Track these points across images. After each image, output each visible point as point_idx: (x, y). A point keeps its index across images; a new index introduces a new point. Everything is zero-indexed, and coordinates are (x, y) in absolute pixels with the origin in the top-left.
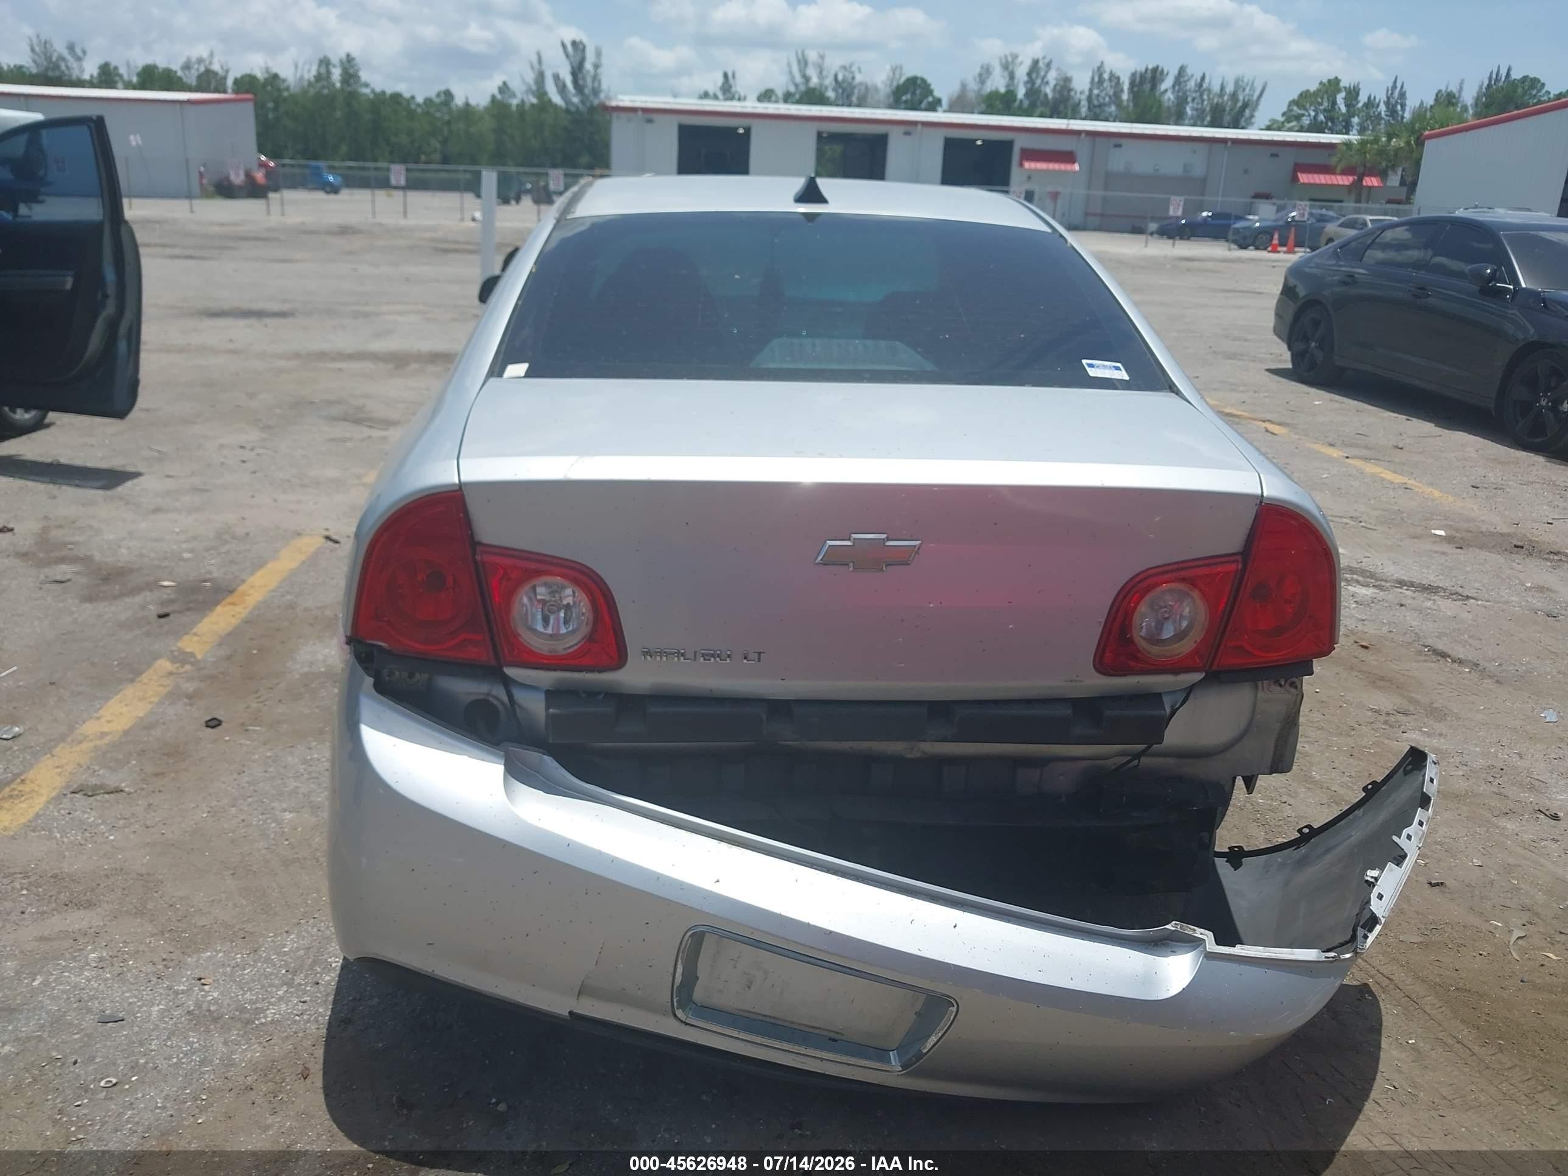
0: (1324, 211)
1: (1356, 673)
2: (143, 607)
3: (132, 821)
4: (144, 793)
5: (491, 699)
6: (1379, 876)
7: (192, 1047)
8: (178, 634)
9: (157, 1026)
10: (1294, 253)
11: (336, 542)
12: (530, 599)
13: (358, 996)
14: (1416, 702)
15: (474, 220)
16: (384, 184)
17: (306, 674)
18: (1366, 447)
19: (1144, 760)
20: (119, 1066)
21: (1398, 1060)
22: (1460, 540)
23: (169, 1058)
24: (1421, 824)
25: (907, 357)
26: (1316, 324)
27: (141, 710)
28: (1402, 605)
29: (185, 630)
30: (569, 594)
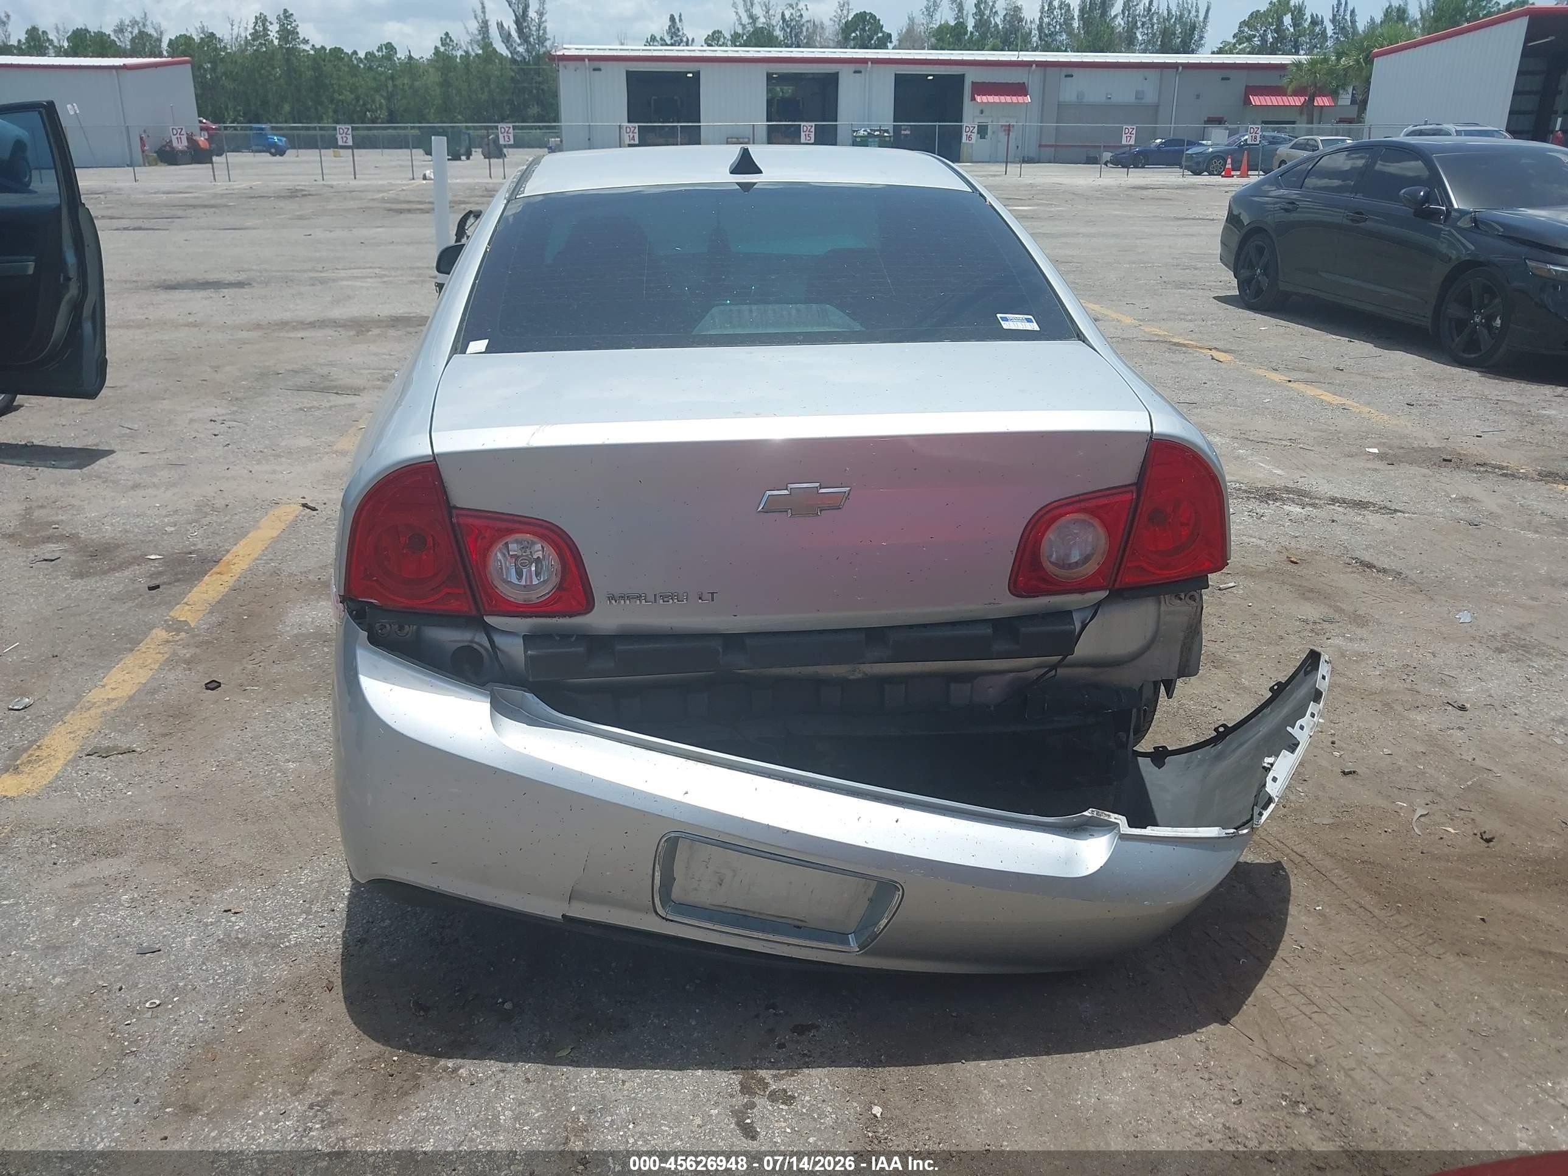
0: (1275, 134)
1: (1288, 587)
2: (133, 581)
3: (146, 777)
4: (154, 752)
5: (475, 646)
6: (1274, 762)
7: (225, 970)
8: (170, 605)
9: (192, 953)
10: (1248, 176)
11: (314, 509)
12: (504, 555)
13: (370, 920)
14: (1340, 610)
15: (425, 178)
16: (331, 143)
17: (296, 636)
18: (1308, 371)
19: (1061, 671)
20: (161, 990)
21: (1306, 924)
22: (1389, 459)
23: (207, 980)
24: (1313, 715)
25: (837, 319)
26: (1260, 251)
27: (143, 676)
28: (1333, 521)
29: (177, 600)
30: (538, 549)
